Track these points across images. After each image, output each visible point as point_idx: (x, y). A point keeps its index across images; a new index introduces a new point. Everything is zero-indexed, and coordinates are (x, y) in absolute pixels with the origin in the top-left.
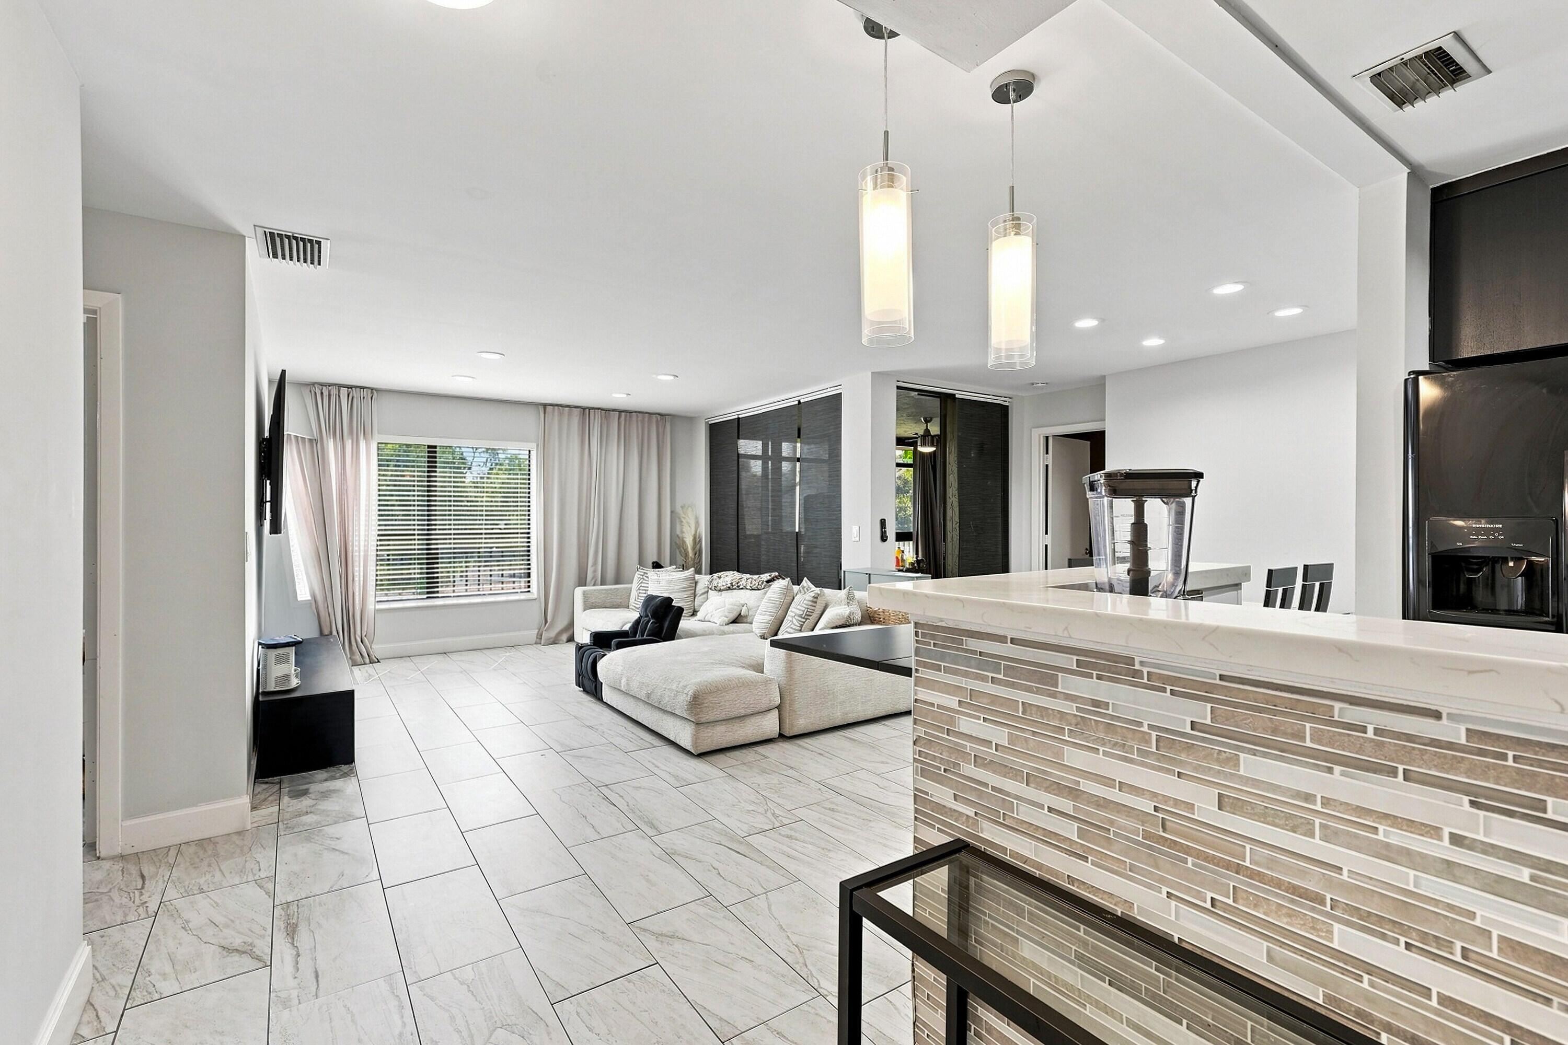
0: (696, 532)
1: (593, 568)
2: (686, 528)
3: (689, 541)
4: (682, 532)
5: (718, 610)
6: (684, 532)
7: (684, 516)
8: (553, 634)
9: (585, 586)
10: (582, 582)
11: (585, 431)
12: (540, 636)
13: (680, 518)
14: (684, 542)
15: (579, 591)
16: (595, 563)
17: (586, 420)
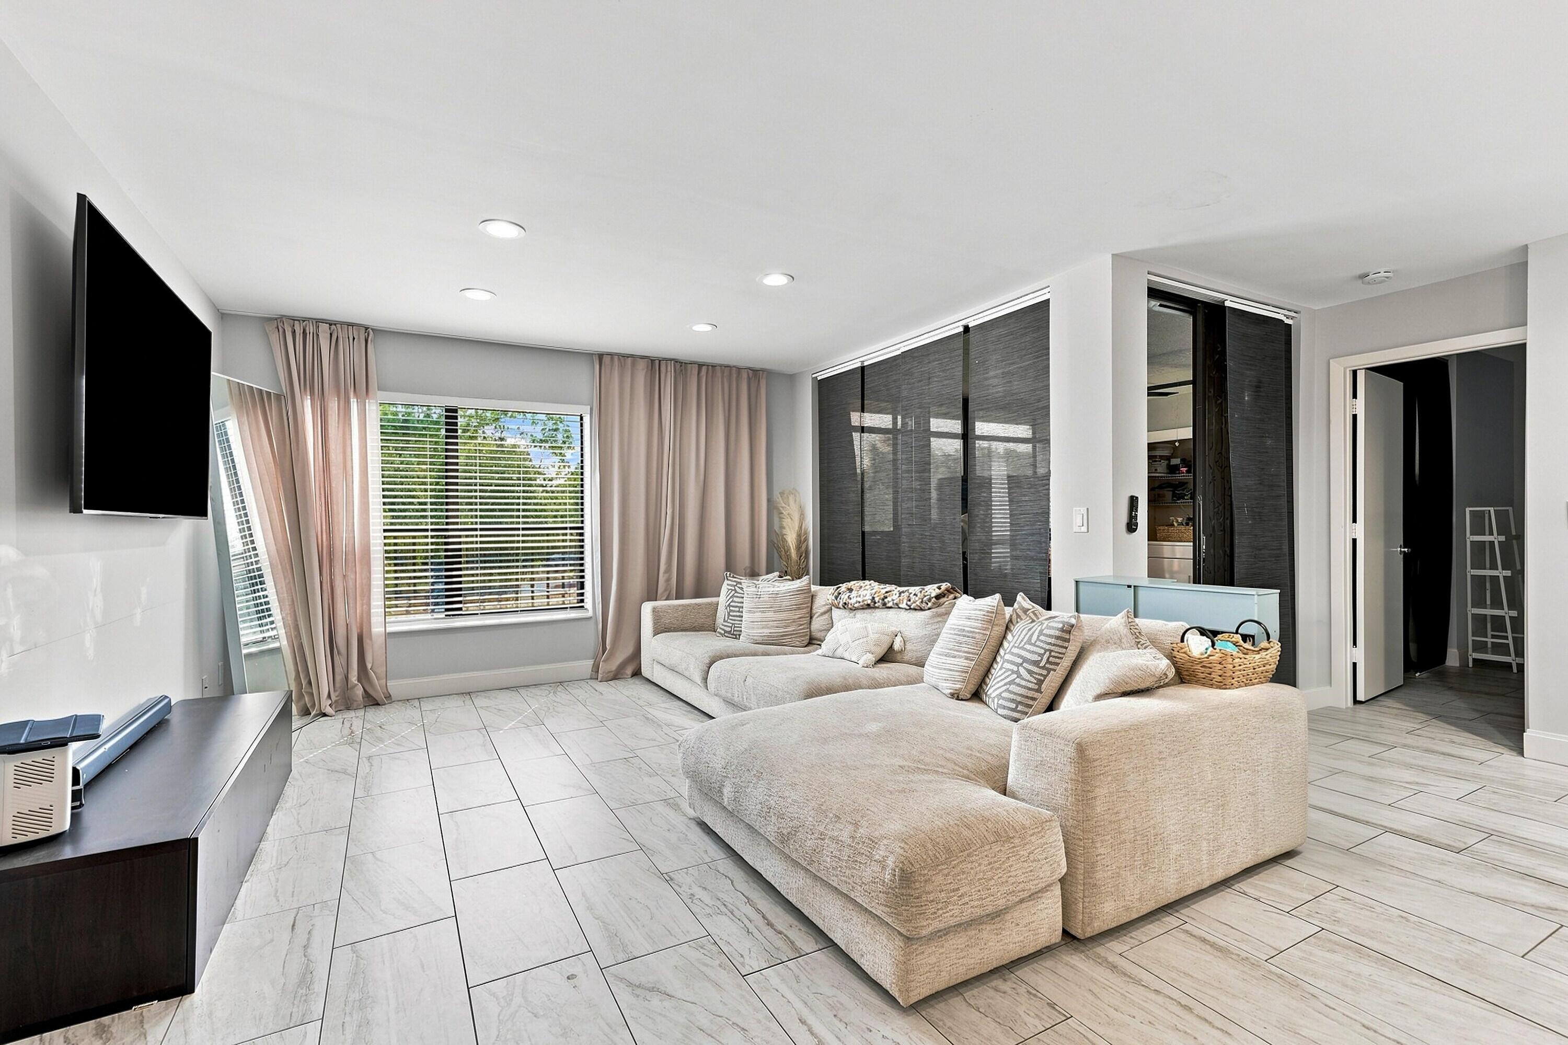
0: (801, 528)
1: (667, 575)
2: (787, 522)
3: (791, 539)
4: (782, 527)
5: (857, 642)
6: (784, 528)
7: (784, 505)
8: (614, 665)
9: (656, 600)
10: (652, 595)
11: (654, 390)
12: (596, 668)
13: (778, 509)
14: (784, 541)
15: (647, 609)
16: (668, 570)
17: (656, 374)
